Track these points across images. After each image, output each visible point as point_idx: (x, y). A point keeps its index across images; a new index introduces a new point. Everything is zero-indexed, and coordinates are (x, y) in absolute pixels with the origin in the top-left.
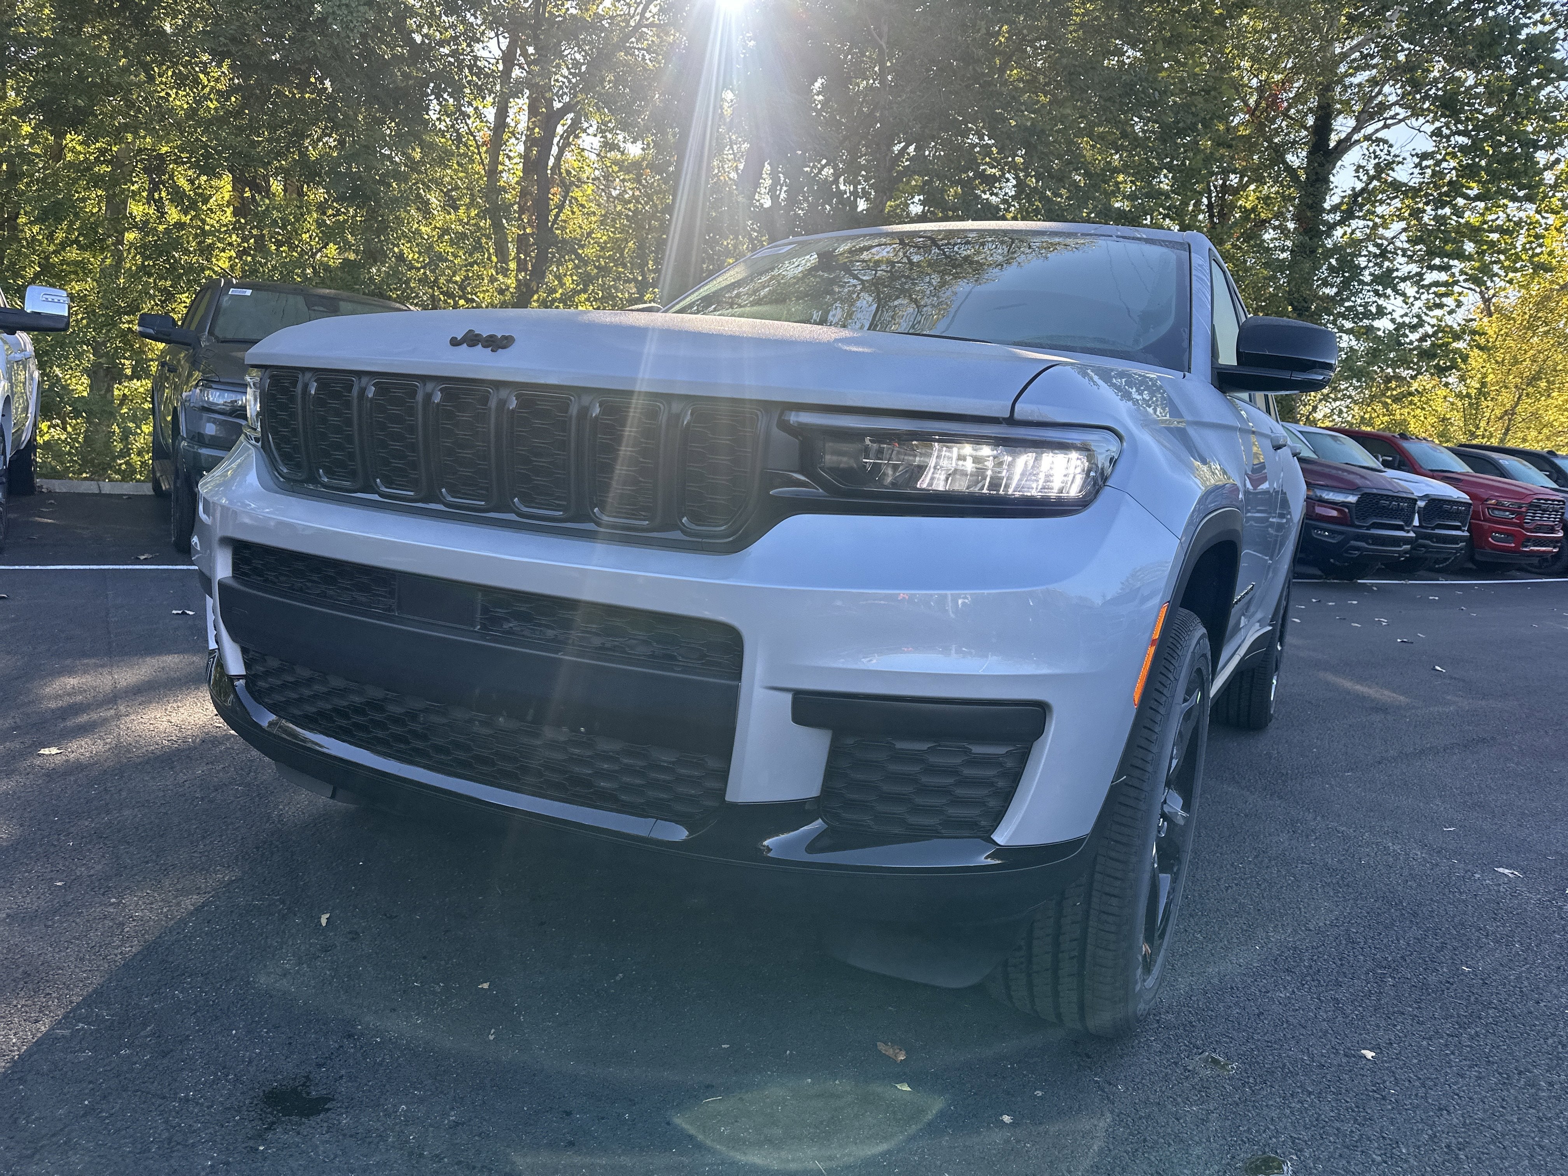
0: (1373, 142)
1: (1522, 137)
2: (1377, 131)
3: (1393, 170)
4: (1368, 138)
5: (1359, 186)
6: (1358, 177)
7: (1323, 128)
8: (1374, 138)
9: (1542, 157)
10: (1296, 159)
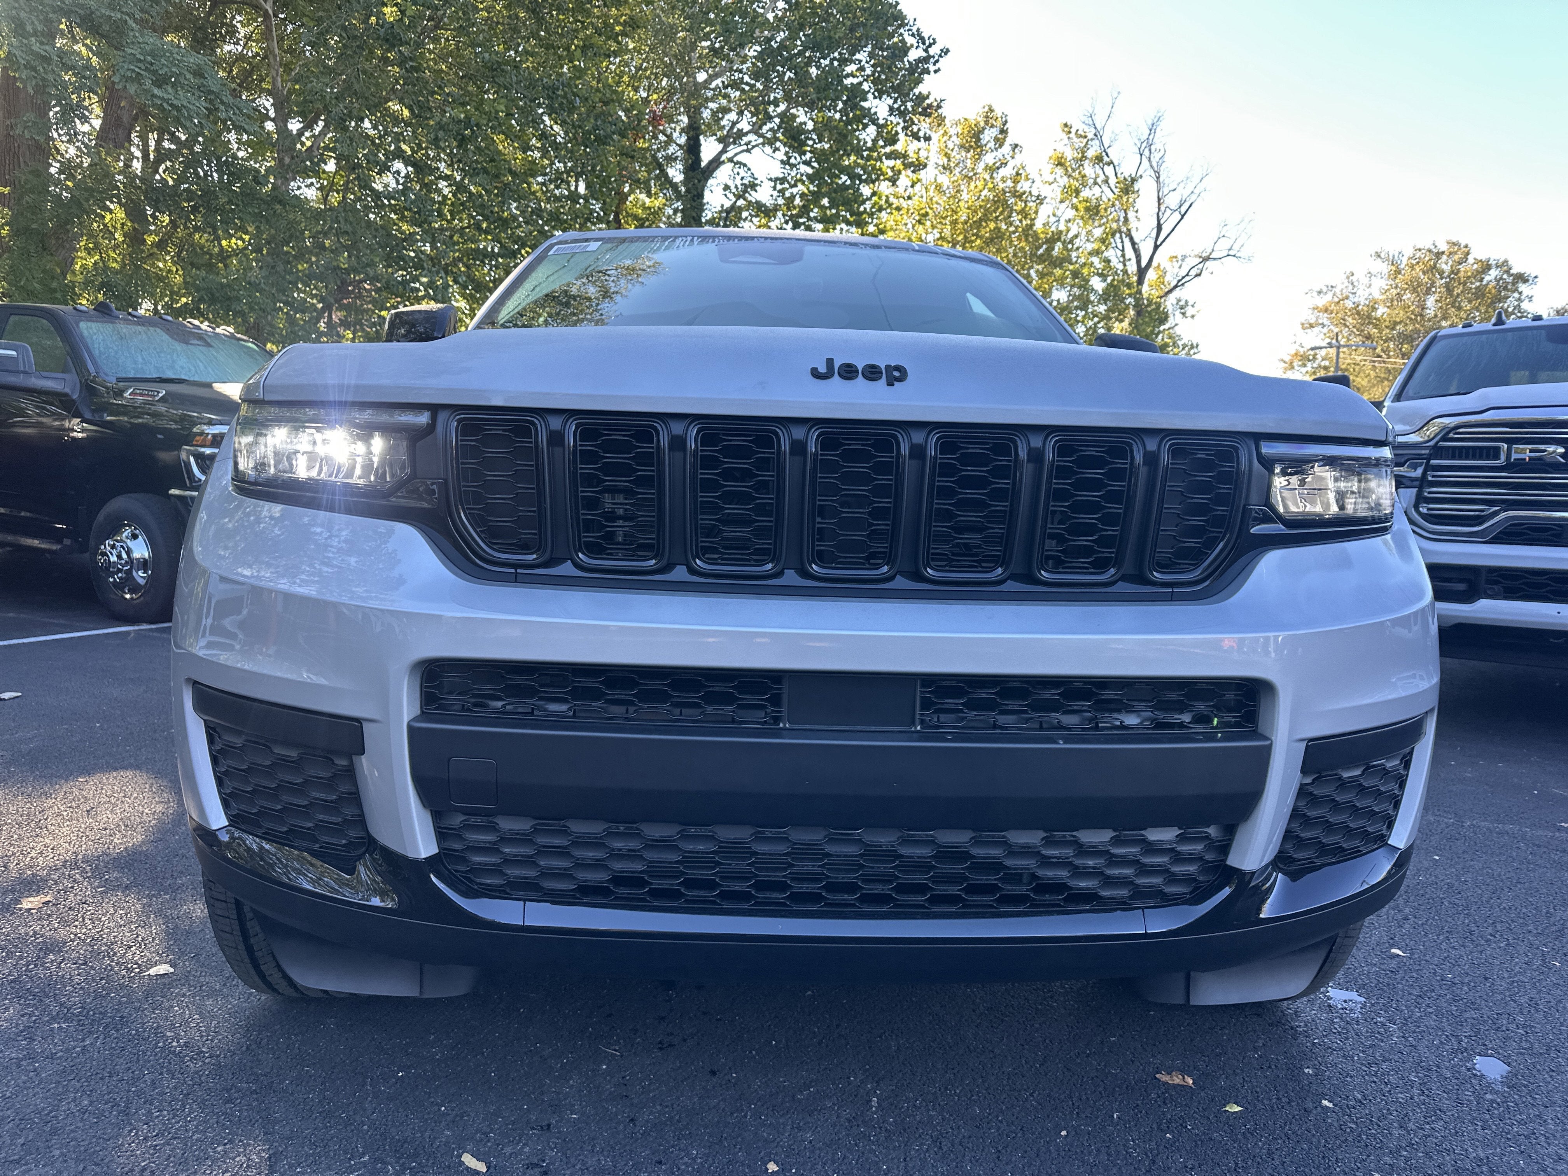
0: (735, 164)
1: (850, 171)
2: (736, 155)
3: (756, 191)
4: (731, 160)
5: (728, 204)
6: (726, 195)
7: (693, 148)
8: (735, 159)
9: (866, 190)
10: (676, 174)
